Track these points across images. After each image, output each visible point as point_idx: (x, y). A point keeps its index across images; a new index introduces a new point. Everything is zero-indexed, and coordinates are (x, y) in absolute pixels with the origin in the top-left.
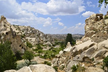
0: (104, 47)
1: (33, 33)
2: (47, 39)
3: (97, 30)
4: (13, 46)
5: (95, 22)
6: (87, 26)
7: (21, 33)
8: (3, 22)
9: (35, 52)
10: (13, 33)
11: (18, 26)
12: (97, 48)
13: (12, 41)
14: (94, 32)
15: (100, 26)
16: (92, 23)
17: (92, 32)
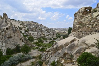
0: (84, 43)
1: (36, 27)
2: (49, 33)
3: (84, 24)
4: (13, 40)
5: (83, 16)
6: (76, 20)
7: (25, 28)
8: (5, 18)
9: (35, 45)
10: (13, 28)
11: (23, 21)
12: (77, 44)
13: (12, 36)
14: (81, 26)
15: (87, 19)
16: (80, 17)
17: (79, 27)
